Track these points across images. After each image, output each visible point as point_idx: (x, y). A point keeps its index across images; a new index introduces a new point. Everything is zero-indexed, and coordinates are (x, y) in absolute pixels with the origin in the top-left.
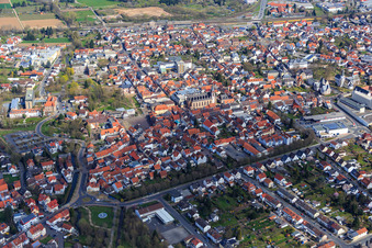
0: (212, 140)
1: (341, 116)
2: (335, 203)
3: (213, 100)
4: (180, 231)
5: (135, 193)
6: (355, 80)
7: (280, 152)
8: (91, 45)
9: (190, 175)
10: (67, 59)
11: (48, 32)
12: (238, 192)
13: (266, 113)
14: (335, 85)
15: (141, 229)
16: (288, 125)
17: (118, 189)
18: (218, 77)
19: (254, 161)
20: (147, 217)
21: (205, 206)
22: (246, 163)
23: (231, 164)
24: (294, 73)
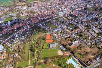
0: (46, 16)
1: (62, 12)
2: (61, 22)
3: (46, 12)
4: (43, 26)
5: (37, 23)
6: (64, 8)
7: (54, 17)
8: (30, 6)
9: (44, 20)
10: (27, 8)
11: (25, 5)
12: (49, 22)
13: (53, 13)
14: (62, 9)
15: (38, 26)
16: (56, 14)
17: (35, 23)
18: (47, 9)
19: (51, 18)
20: (39, 25)
21: (46, 24)
22: (50, 19)
23: (48, 19)
24: (56, 8)
